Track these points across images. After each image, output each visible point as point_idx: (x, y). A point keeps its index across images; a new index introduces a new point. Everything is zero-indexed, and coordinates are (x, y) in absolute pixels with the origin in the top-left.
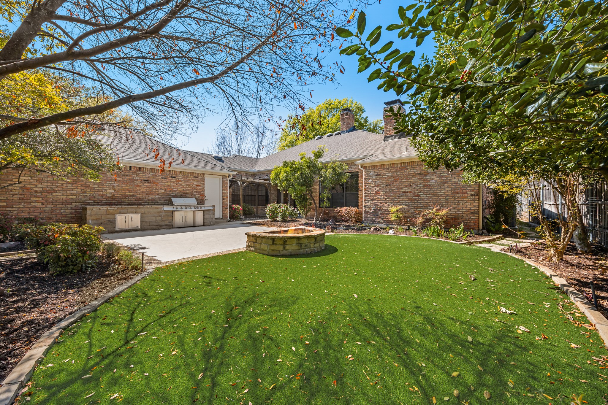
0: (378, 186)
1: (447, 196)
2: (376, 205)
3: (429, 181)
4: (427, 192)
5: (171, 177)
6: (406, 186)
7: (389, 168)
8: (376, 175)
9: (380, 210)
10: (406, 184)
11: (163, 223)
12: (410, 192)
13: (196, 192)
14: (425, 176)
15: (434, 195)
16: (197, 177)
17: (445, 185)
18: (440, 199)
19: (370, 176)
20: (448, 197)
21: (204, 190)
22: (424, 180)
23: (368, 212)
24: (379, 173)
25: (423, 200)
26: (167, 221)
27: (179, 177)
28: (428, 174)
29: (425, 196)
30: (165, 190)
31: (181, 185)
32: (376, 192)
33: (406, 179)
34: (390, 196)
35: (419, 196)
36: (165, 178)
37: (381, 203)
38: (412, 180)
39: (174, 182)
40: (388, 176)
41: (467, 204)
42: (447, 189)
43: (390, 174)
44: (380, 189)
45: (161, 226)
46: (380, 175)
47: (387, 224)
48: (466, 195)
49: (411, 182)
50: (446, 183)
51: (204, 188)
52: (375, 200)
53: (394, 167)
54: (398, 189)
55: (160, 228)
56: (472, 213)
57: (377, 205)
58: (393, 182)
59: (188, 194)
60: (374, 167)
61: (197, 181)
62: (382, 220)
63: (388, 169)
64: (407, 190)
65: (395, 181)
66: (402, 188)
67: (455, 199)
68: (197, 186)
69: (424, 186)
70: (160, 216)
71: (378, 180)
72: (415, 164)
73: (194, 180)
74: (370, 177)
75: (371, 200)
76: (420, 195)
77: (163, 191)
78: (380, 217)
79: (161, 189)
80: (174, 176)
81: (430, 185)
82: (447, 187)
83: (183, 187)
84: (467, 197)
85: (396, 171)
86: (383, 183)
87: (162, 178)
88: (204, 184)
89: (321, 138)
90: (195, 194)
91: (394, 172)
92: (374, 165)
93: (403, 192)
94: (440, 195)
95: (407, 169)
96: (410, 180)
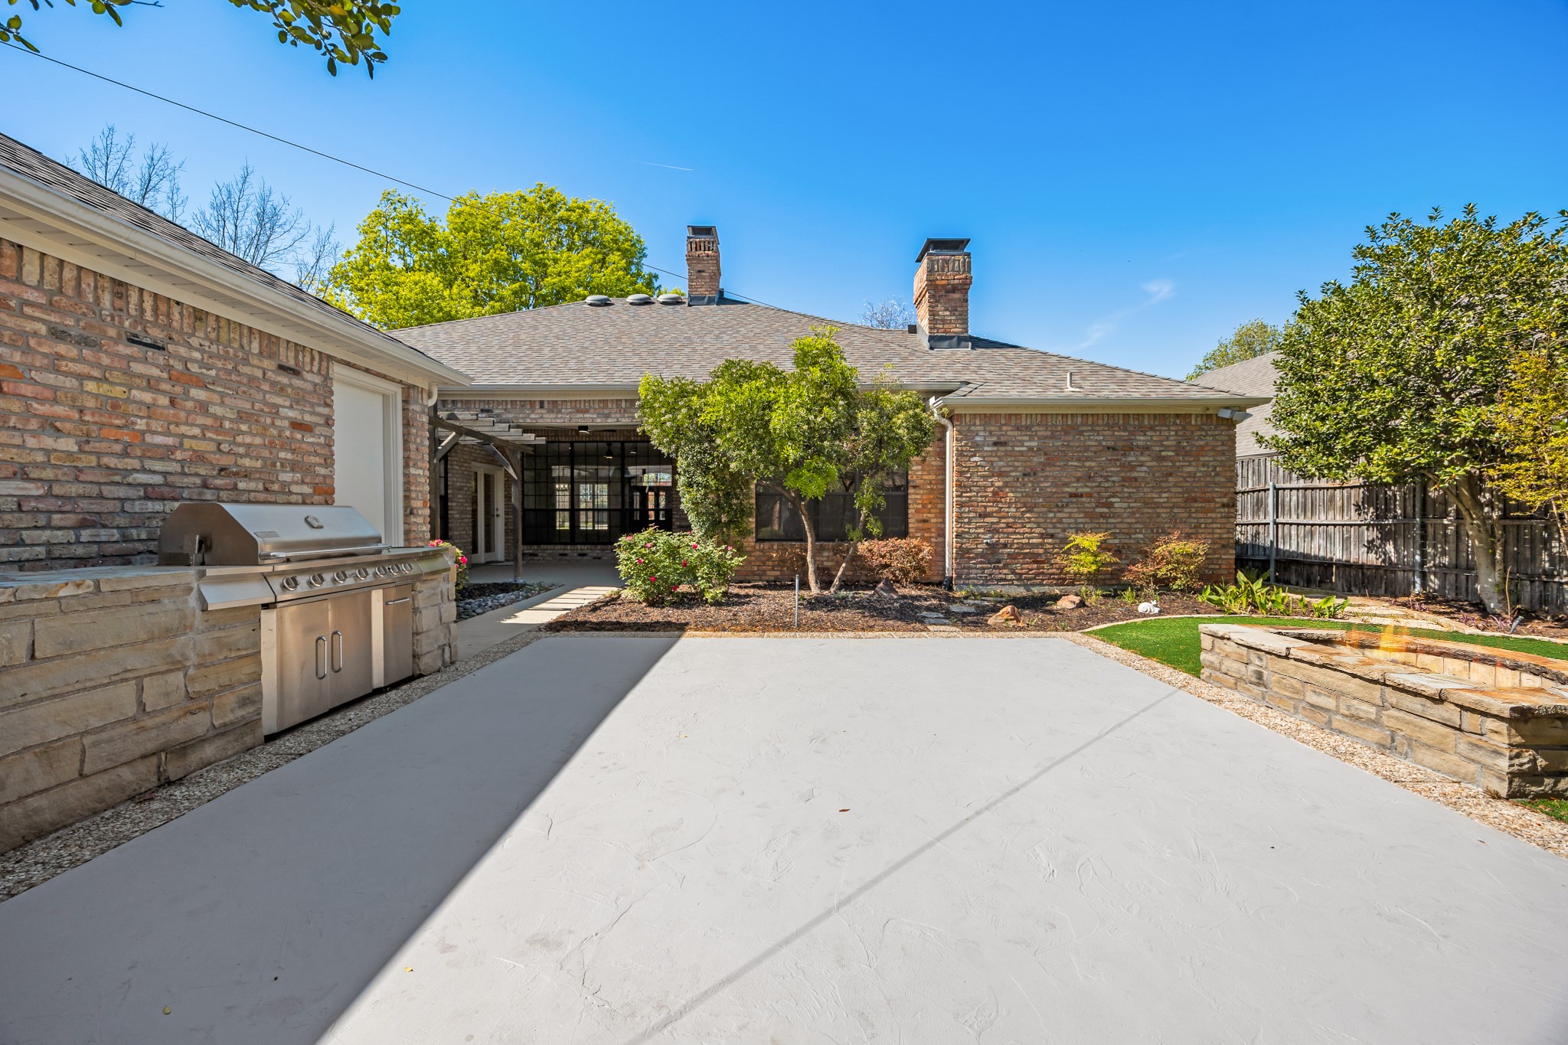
0: (1000, 474)
1: (1173, 507)
2: (993, 530)
3: (1133, 468)
4: (1130, 497)
5: (133, 340)
6: (1078, 480)
7: (1032, 426)
8: (995, 444)
9: (1005, 546)
10: (1079, 474)
11: (200, 723)
12: (1089, 495)
13: (294, 467)
14: (1125, 455)
15: (1146, 504)
16: (295, 372)
17: (1170, 479)
18: (1159, 515)
19: (976, 445)
20: (1176, 510)
21: (329, 461)
22: (1122, 466)
23: (968, 551)
24: (1003, 439)
25: (1119, 516)
26: (230, 699)
27: (190, 352)
28: (1132, 450)
29: (1126, 505)
30: (85, 439)
31: (203, 407)
32: (995, 494)
33: (1079, 460)
34: (1036, 505)
35: (1110, 505)
36: (84, 342)
37: (1008, 526)
38: (1093, 464)
39: (151, 384)
40: (1031, 449)
41: (1214, 526)
42: (1173, 490)
43: (1034, 444)
44: (1006, 484)
45: (182, 749)
46: (1005, 444)
47: (1025, 585)
48: (1212, 505)
49: (1090, 468)
50: (1171, 475)
51: (329, 444)
52: (990, 515)
53: (1046, 426)
54: (1056, 486)
55: (173, 770)
56: (1224, 546)
57: (997, 531)
58: (1044, 465)
59: (247, 475)
60: (987, 419)
61: (298, 400)
62: (1013, 572)
63: (1028, 428)
64: (1080, 490)
65: (1049, 462)
66: (1066, 485)
67: (1190, 513)
68: (297, 425)
69: (1124, 479)
70: (177, 665)
71: (1000, 459)
72: (1100, 422)
73: (281, 390)
74: (977, 448)
75: (980, 516)
76: (1112, 504)
77: (68, 445)
78: (1005, 566)
79: (51, 426)
80: (156, 334)
81: (1136, 479)
82: (1175, 486)
83: (219, 429)
84: (1212, 511)
85: (1053, 437)
86: (1016, 469)
87: (58, 334)
88: (329, 422)
89: (605, 304)
90: (286, 477)
91: (1046, 437)
92: (988, 412)
93: (1072, 495)
94: (1158, 505)
95: (1081, 433)
96: (1087, 464)
